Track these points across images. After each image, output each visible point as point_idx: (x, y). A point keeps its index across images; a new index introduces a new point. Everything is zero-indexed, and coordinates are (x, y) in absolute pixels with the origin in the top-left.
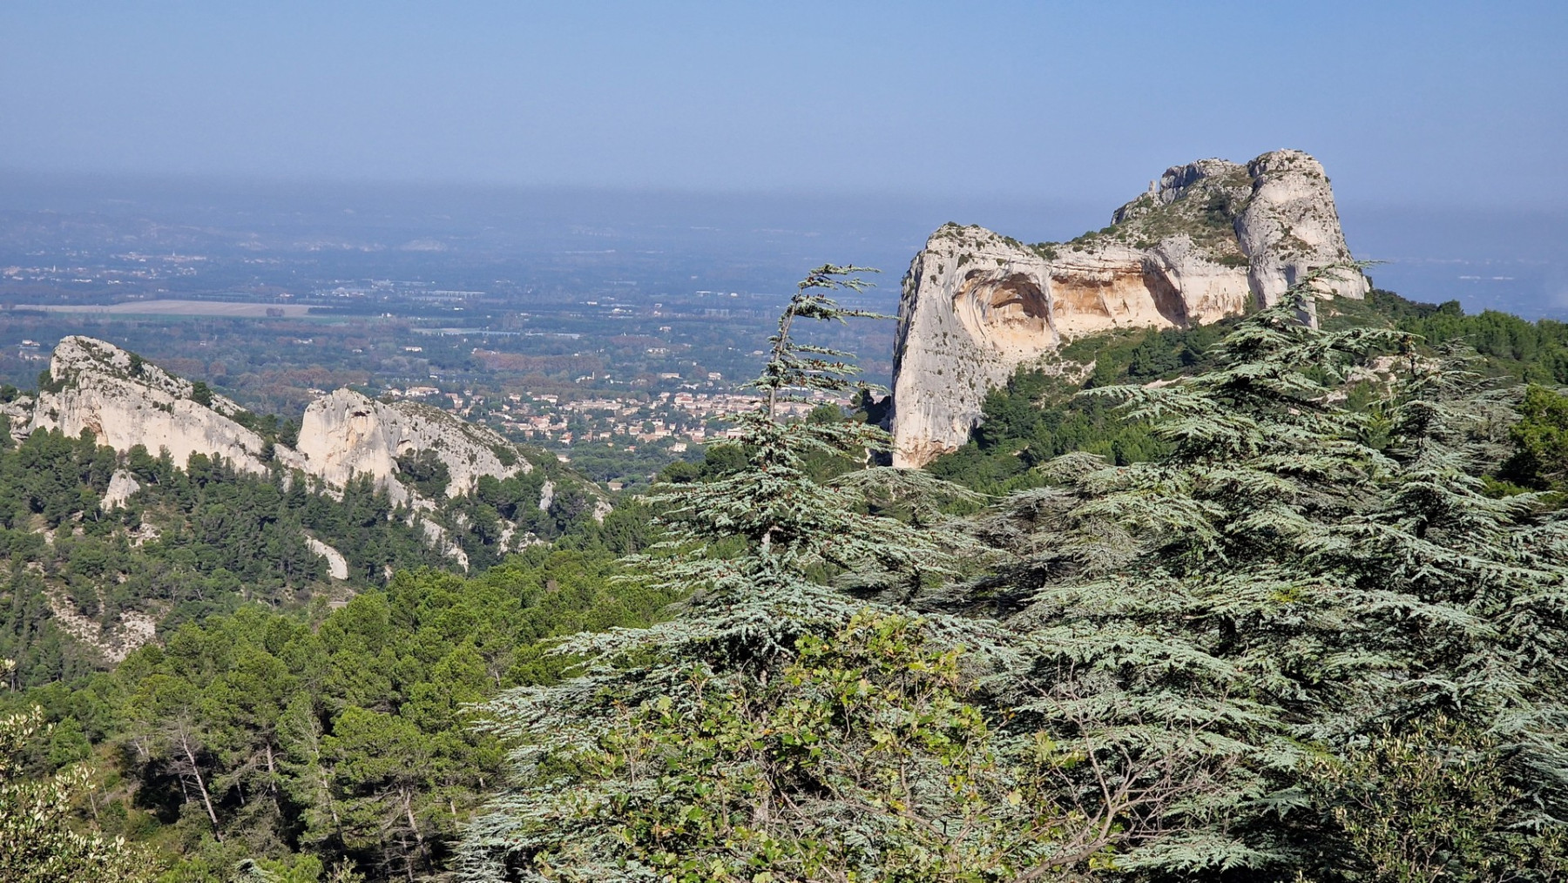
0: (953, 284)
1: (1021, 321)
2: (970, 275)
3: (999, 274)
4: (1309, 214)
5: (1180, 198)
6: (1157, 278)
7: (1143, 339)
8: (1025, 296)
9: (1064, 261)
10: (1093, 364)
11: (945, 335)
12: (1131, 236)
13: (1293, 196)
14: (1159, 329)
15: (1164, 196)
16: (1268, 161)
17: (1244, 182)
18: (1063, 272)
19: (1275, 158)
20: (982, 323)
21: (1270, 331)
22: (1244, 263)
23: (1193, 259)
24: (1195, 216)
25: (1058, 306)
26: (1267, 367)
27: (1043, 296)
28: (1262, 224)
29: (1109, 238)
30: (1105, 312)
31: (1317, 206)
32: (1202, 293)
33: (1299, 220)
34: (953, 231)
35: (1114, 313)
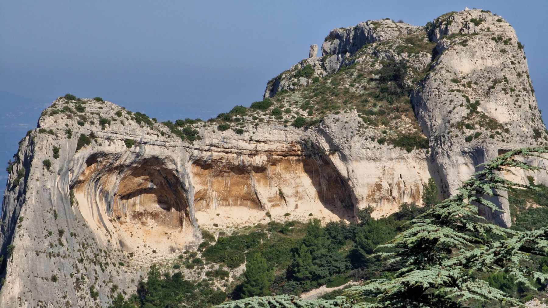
0: (71, 170)
1: (155, 216)
2: (92, 160)
3: (127, 158)
4: (499, 87)
5: (346, 67)
6: (320, 162)
7: (303, 236)
8: (160, 185)
9: (208, 141)
10: (243, 267)
11: (61, 233)
12: (288, 111)
13: (480, 65)
14: (323, 224)
15: (327, 64)
16: (449, 23)
17: (422, 47)
18: (206, 155)
19: (459, 19)
20: (106, 218)
21: (447, 230)
22: (423, 145)
23: (362, 140)
24: (365, 88)
25: (201, 197)
26: (444, 272)
27: (182, 185)
28: (444, 98)
29: (261, 114)
30: (257, 203)
31: (509, 77)
32: (374, 181)
33: (488, 94)
34: (72, 105)
35: (268, 205)
